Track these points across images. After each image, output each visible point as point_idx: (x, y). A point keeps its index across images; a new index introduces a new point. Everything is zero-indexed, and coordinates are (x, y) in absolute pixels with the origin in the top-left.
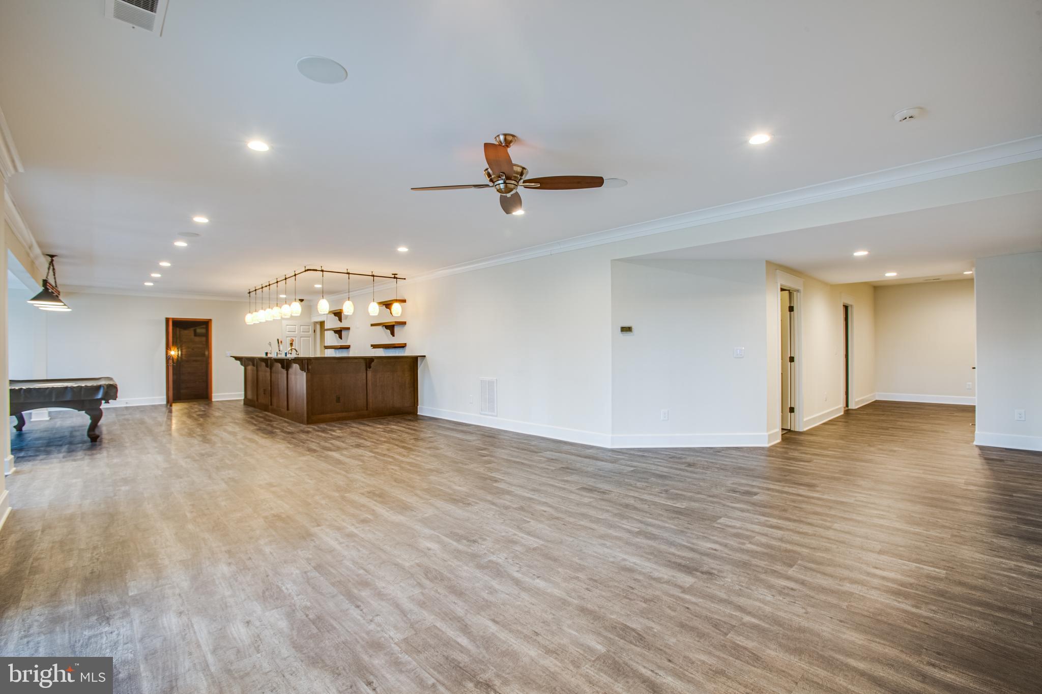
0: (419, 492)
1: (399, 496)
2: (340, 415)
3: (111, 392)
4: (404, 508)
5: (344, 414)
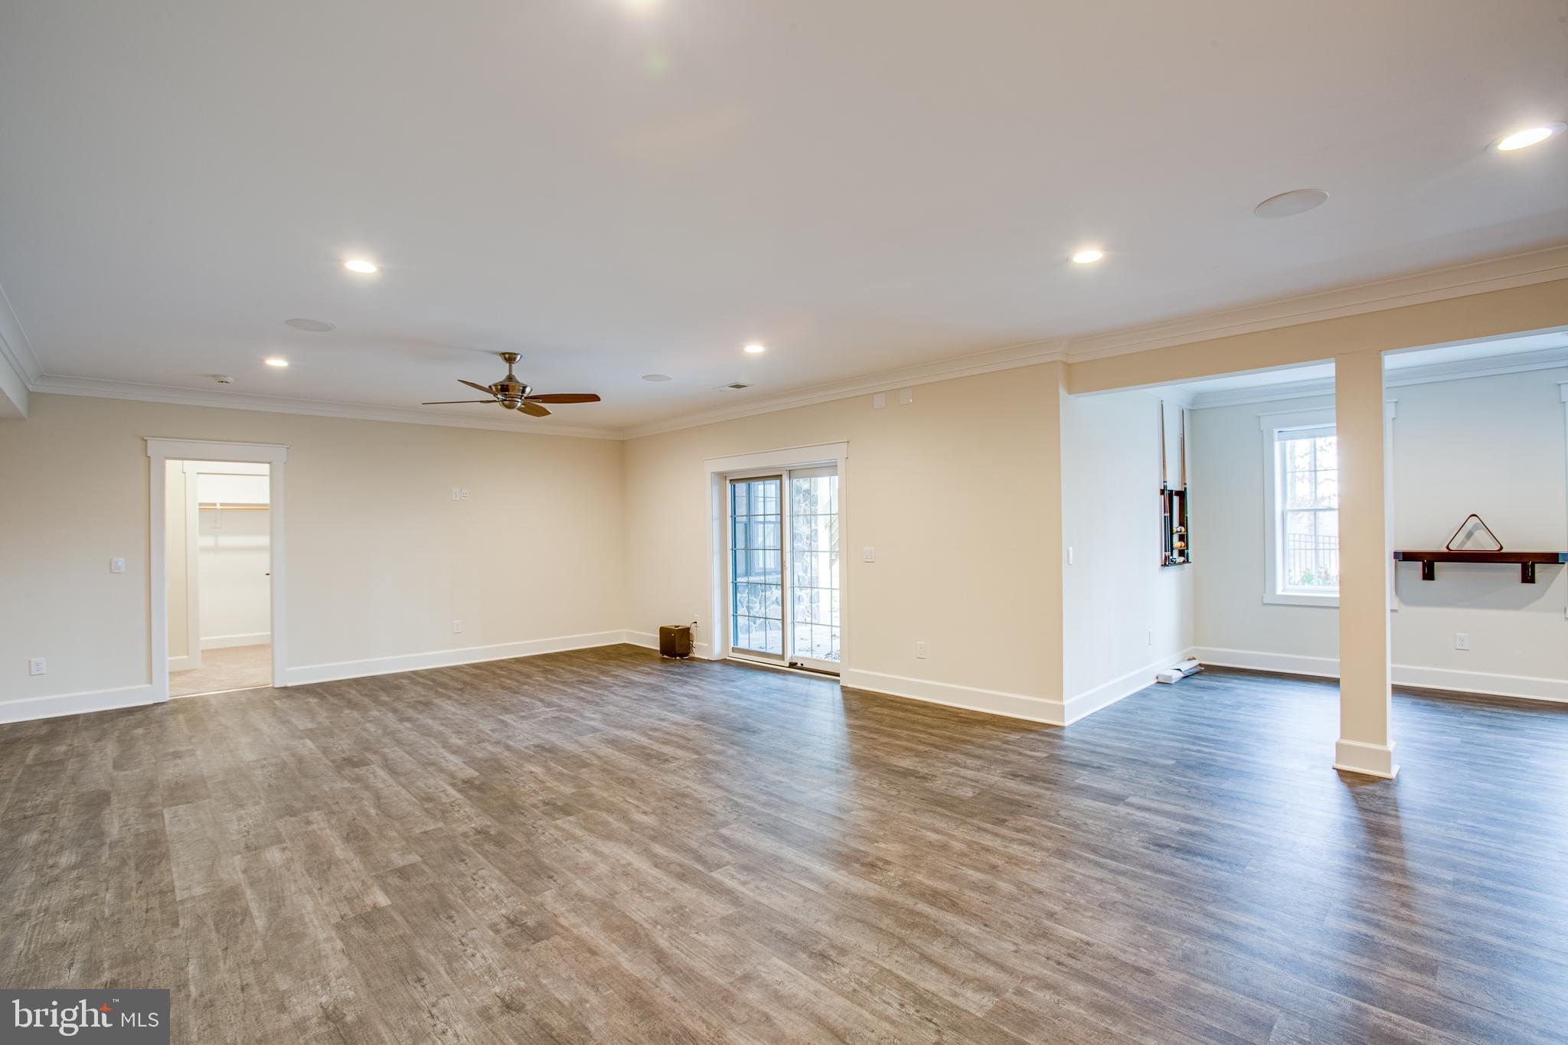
0: (596, 762)
1: (624, 756)
4: (614, 743)
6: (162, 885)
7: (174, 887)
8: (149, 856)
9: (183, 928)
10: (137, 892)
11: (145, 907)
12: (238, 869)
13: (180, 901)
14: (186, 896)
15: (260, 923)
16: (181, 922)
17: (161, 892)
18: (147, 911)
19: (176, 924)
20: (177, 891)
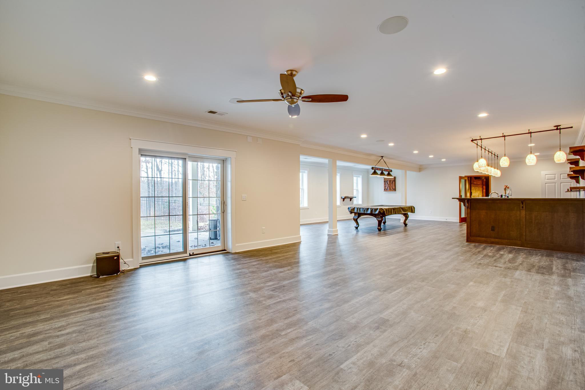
2: (493, 240)
3: (412, 209)
5: (497, 240)
6: (525, 315)
7: (521, 312)
8: (525, 329)
9: (524, 301)
10: (535, 317)
11: (533, 311)
12: (496, 306)
13: (521, 307)
14: (519, 307)
15: (504, 292)
16: (524, 302)
17: (526, 312)
18: (533, 309)
19: (525, 302)
20: (521, 310)
